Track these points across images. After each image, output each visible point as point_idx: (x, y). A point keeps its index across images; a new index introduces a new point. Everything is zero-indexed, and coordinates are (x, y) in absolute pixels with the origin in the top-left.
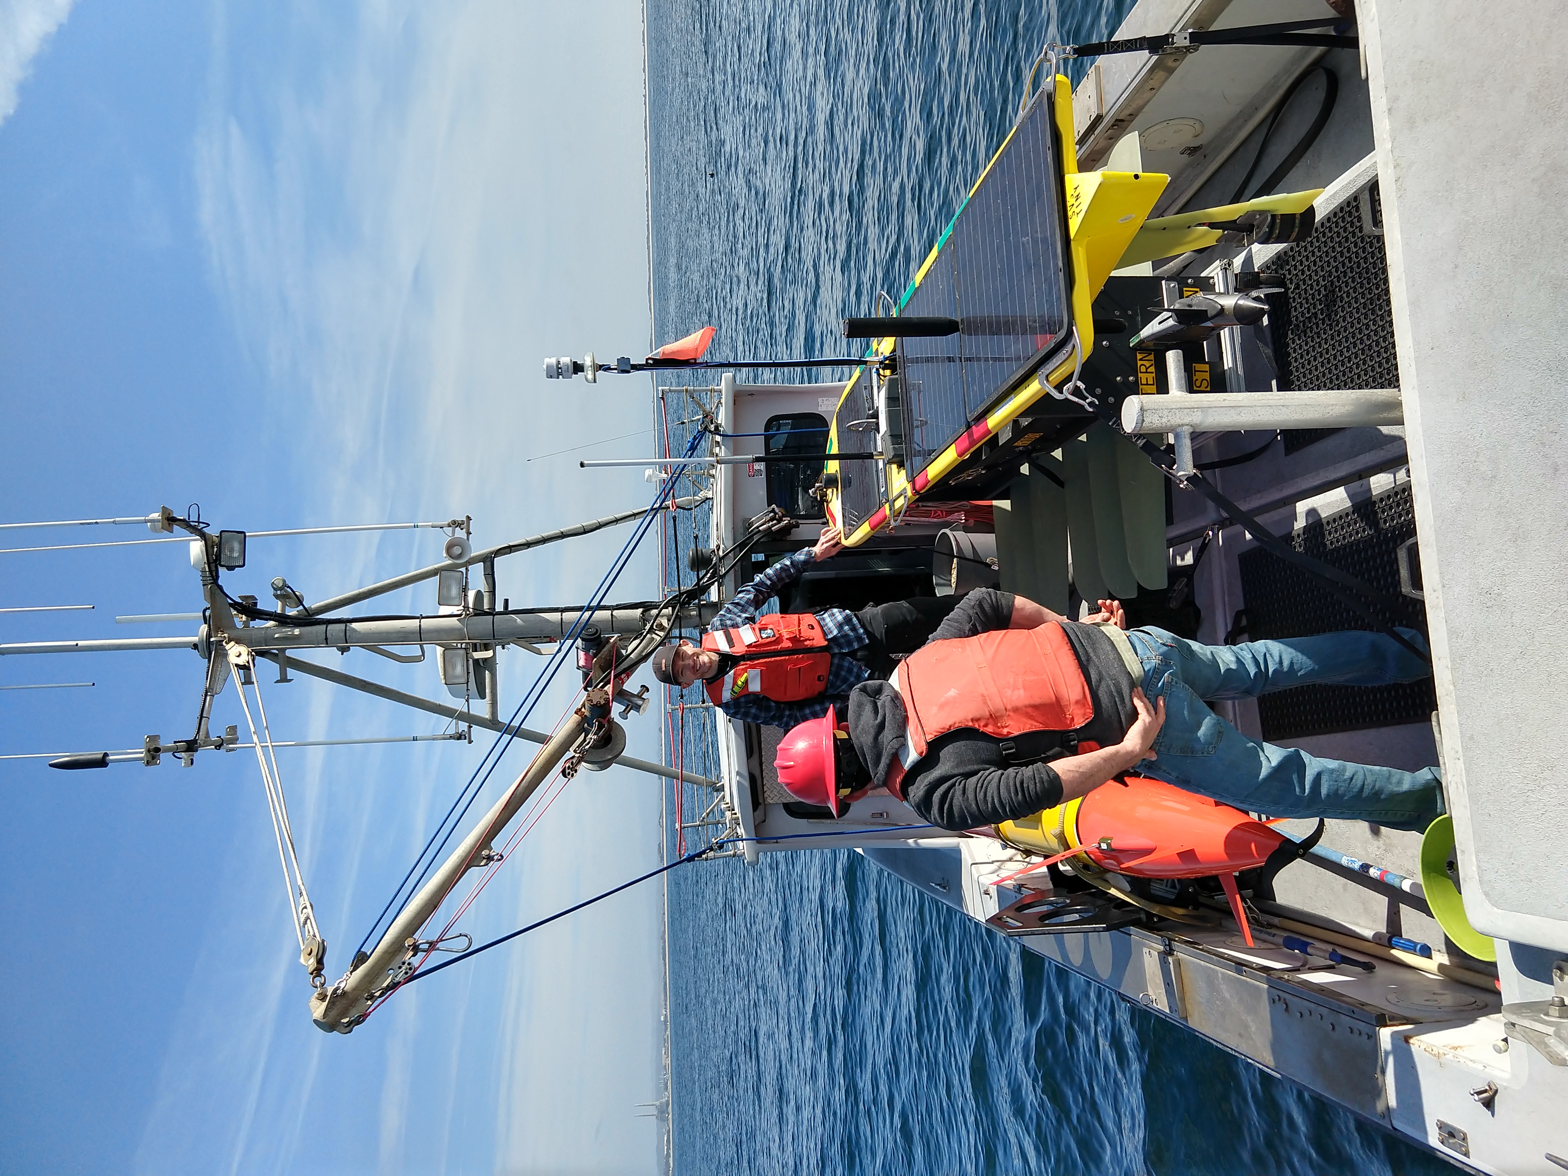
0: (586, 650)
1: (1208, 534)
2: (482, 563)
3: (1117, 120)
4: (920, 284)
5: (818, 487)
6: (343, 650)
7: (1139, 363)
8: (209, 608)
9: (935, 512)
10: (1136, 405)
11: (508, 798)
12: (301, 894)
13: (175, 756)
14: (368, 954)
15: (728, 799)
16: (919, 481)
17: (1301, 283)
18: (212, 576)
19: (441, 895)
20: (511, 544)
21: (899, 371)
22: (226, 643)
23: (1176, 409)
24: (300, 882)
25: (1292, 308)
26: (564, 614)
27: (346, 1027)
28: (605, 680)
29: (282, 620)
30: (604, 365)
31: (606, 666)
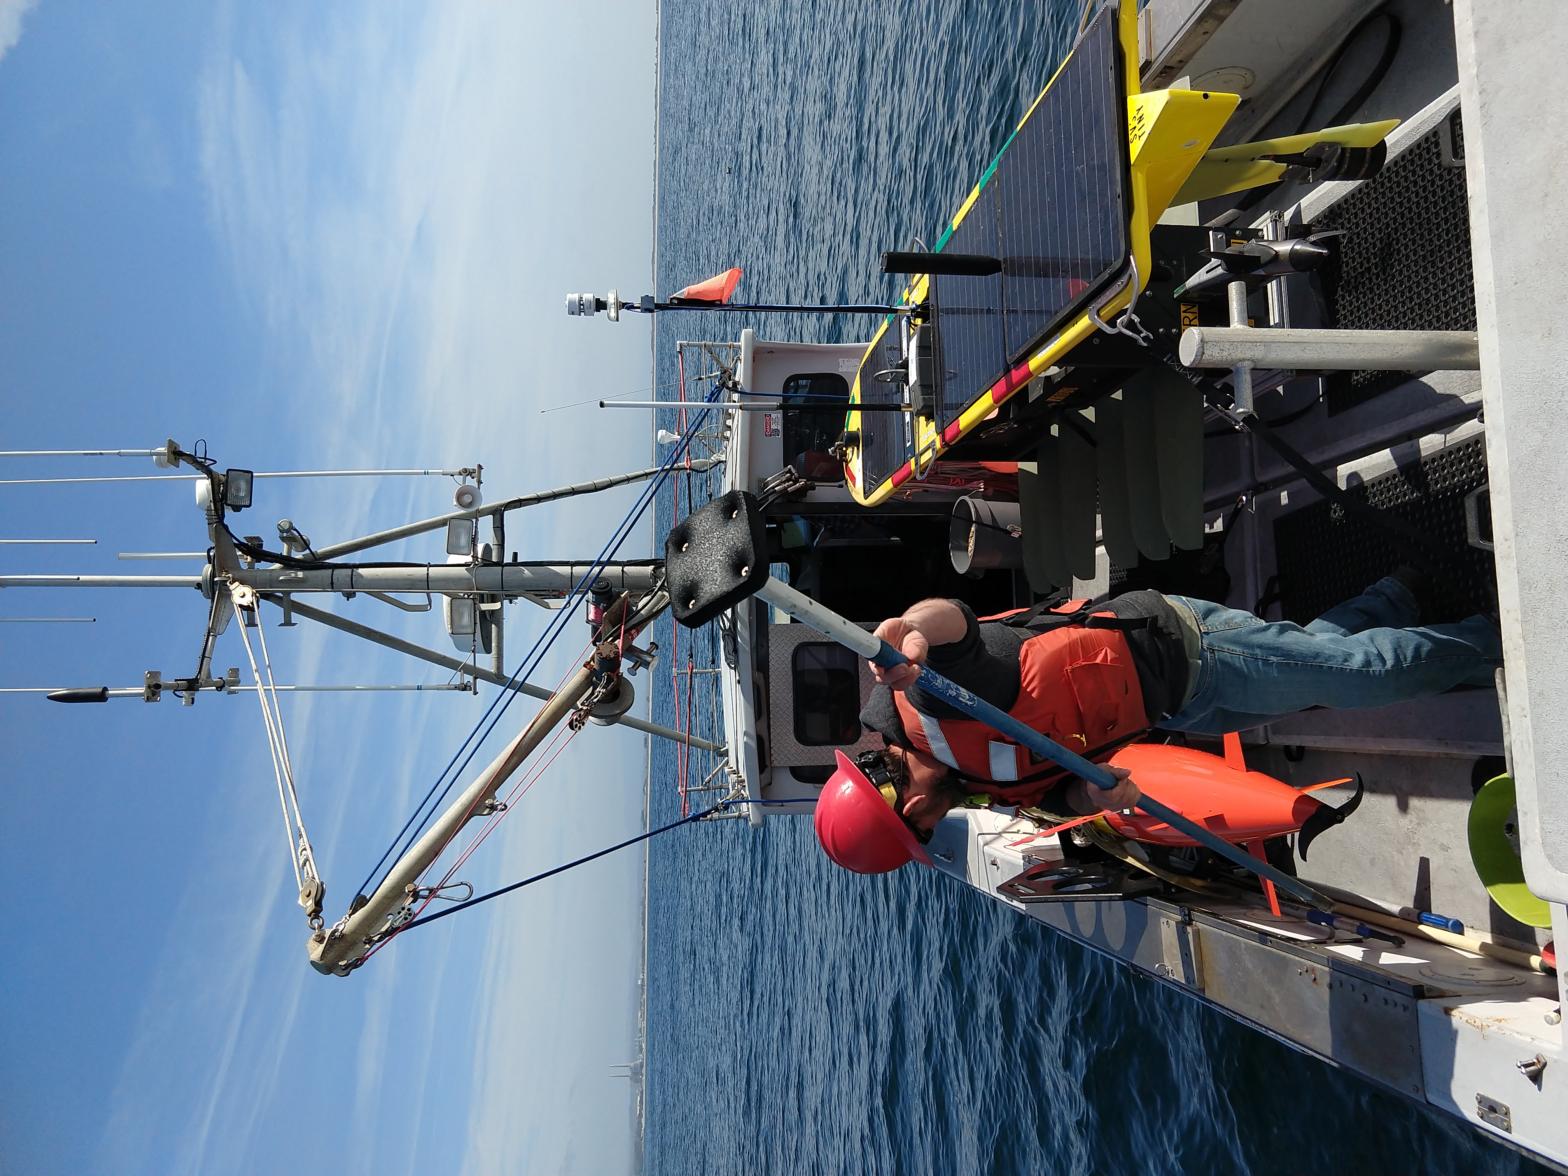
0: (596, 604)
1: (1242, 499)
2: (491, 516)
3: (1166, 67)
4: (959, 227)
5: (838, 446)
6: (349, 596)
7: (1183, 315)
8: (213, 548)
9: (954, 480)
10: (1196, 336)
11: (513, 748)
12: (301, 836)
13: (175, 695)
14: (368, 897)
15: (732, 763)
16: (949, 433)
17: (1355, 237)
18: (217, 515)
19: (443, 843)
20: (521, 498)
21: (931, 320)
22: (230, 583)
23: (1238, 342)
24: (300, 824)
25: (1343, 262)
26: (574, 568)
27: (343, 970)
28: (615, 635)
29: (288, 562)
30: (627, 303)
31: (616, 621)
